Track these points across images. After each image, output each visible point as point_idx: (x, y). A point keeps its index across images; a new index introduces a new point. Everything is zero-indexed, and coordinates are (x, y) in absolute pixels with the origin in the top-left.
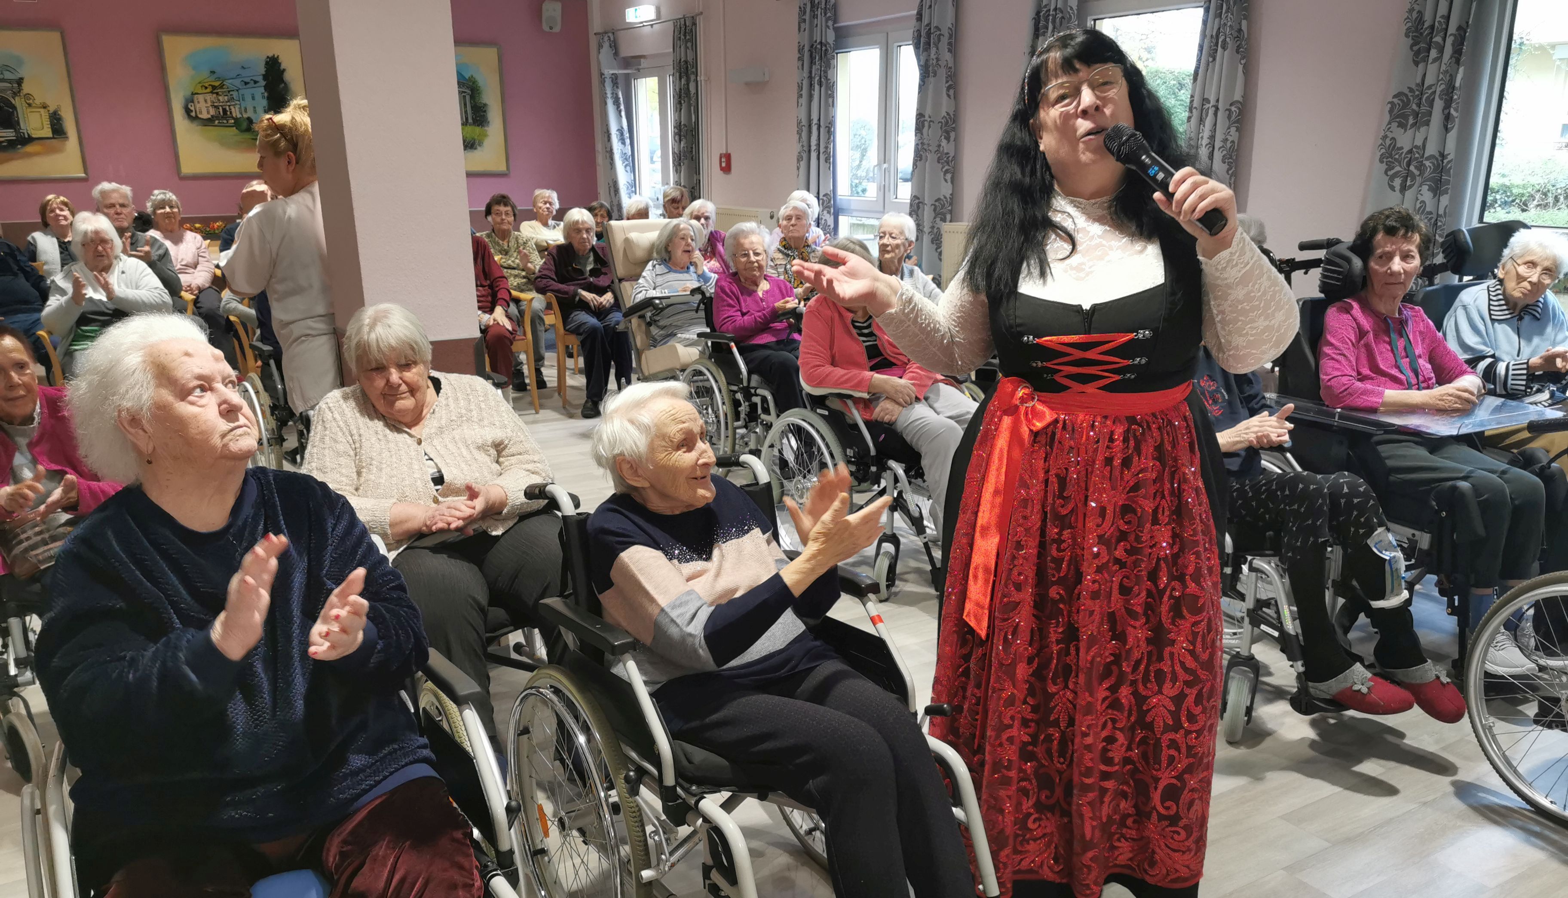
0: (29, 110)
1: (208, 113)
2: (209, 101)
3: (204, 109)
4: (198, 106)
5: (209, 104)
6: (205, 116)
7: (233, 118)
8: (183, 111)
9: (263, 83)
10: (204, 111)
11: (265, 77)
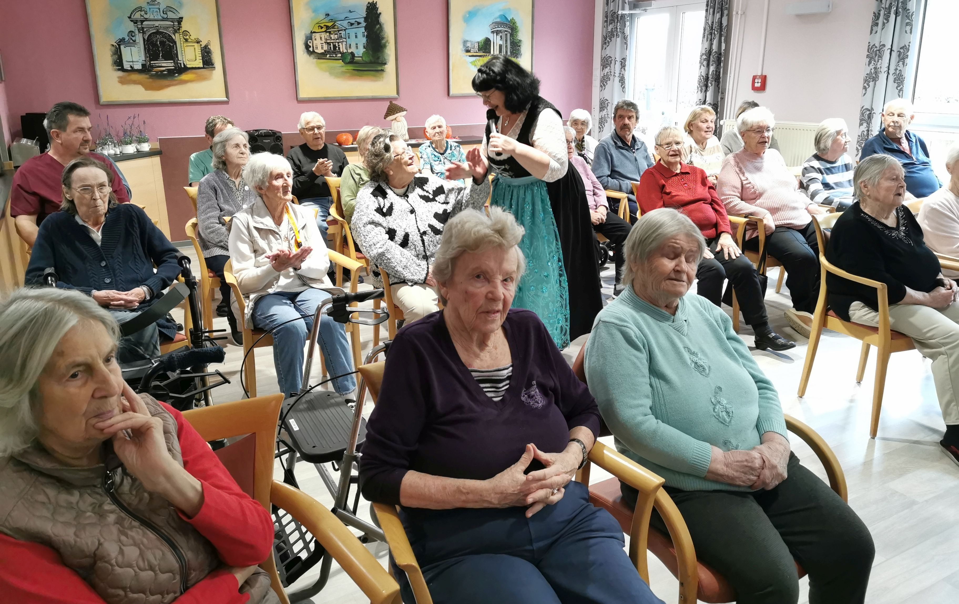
0: (185, 45)
1: (322, 48)
2: (323, 39)
3: (319, 46)
4: (315, 42)
5: (324, 41)
6: (320, 51)
7: (341, 53)
8: (303, 47)
9: (364, 24)
10: (319, 47)
11: (366, 19)
